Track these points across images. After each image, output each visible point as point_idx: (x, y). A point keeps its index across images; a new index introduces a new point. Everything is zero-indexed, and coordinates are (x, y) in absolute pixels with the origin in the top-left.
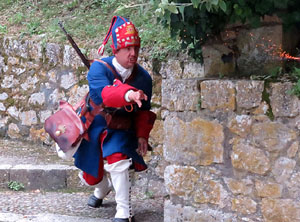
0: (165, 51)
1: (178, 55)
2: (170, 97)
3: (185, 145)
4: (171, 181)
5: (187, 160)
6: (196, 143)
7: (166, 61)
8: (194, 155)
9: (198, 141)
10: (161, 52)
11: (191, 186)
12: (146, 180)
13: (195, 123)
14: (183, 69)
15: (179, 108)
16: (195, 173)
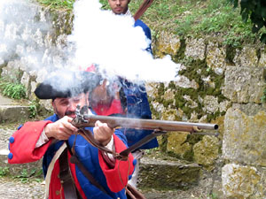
0: (241, 37)
1: (254, 43)
2: (233, 86)
3: (247, 142)
4: (228, 181)
5: (247, 159)
6: (258, 140)
7: (241, 49)
8: (255, 153)
9: (261, 138)
10: (236, 38)
11: (250, 188)
12: (210, 180)
13: (259, 117)
14: (259, 57)
15: (242, 99)
16: (256, 174)
